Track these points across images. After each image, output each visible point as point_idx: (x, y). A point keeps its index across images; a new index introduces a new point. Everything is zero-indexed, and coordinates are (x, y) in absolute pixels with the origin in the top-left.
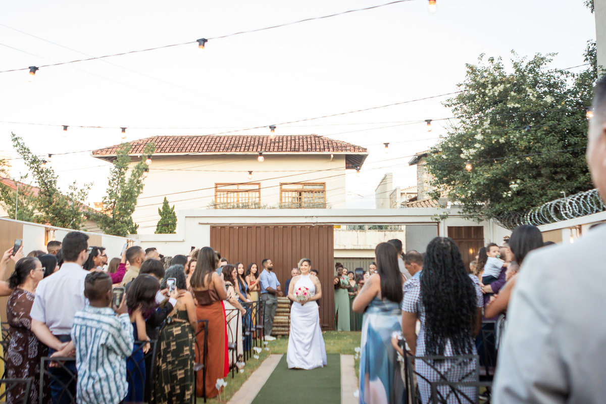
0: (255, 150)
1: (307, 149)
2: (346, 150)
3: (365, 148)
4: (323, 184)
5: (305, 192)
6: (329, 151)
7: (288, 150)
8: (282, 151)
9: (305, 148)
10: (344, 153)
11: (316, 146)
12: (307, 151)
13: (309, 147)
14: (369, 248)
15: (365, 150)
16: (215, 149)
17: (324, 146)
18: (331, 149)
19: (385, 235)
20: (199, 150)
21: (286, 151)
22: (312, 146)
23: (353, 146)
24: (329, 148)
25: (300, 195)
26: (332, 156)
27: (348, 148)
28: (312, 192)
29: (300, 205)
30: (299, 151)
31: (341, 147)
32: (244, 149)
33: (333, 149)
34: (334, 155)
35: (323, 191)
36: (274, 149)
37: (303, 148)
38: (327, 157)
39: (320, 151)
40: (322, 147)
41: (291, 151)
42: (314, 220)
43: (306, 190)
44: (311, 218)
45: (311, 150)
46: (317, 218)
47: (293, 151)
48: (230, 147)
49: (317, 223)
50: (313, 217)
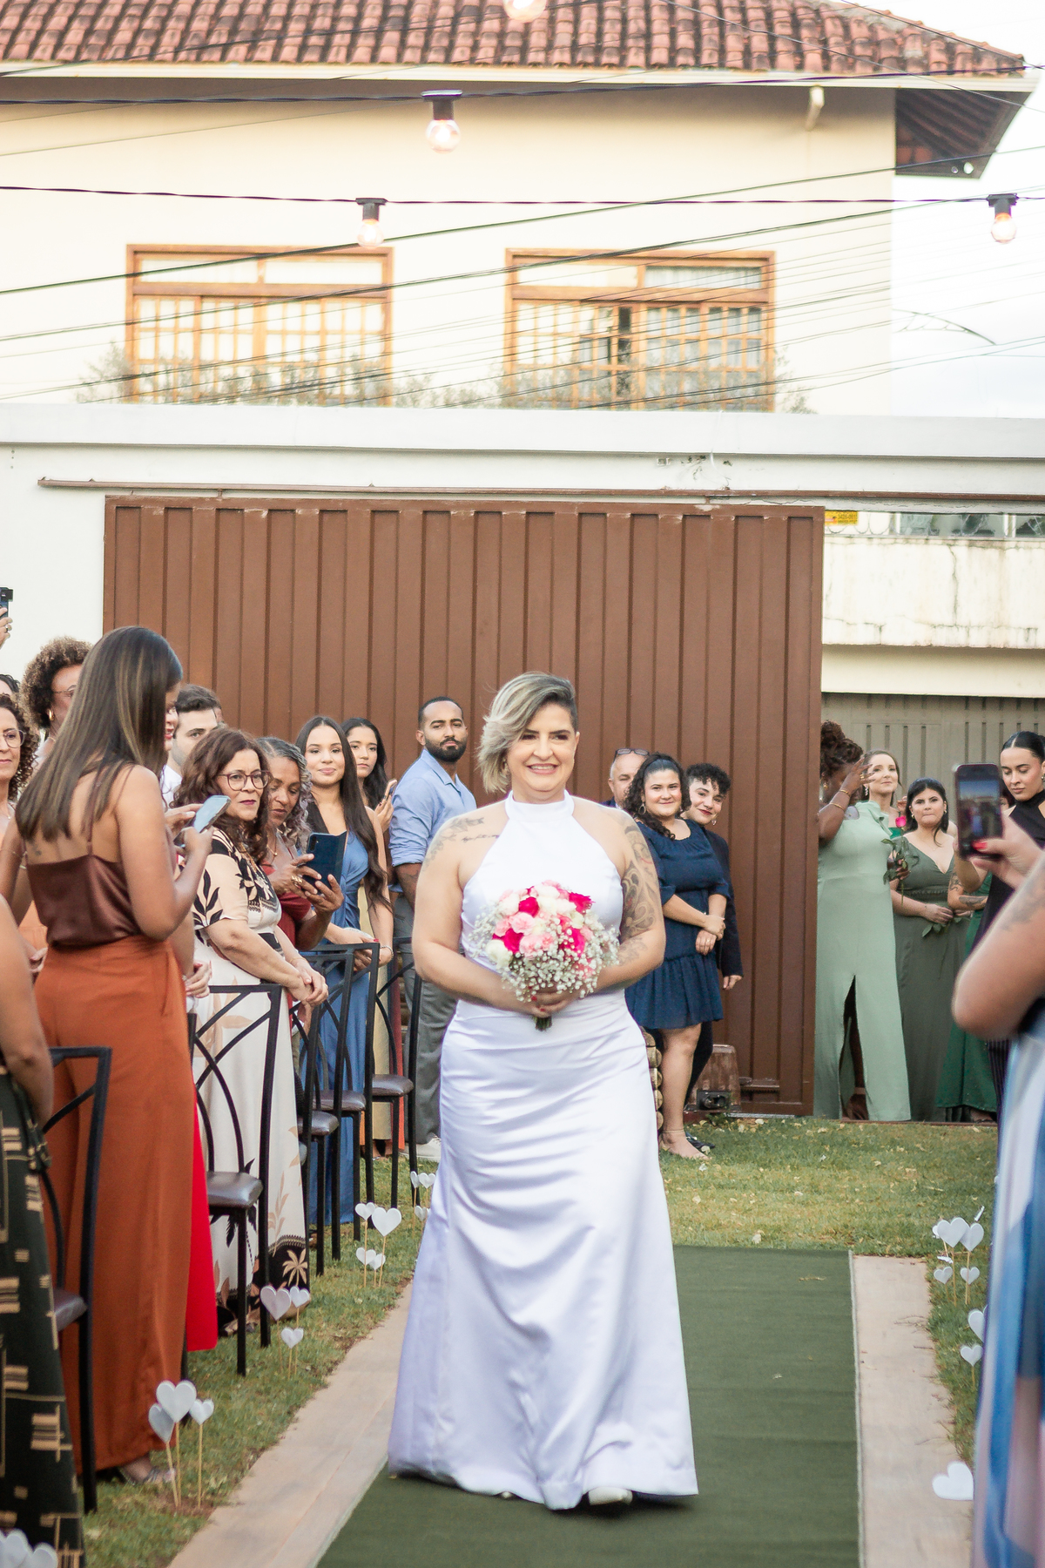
0: (362, 52)
1: (673, 50)
2: (902, 64)
3: (1012, 49)
4: (762, 263)
5: (654, 305)
6: (800, 67)
7: (557, 56)
8: (523, 62)
9: (660, 55)
10: (890, 80)
11: (722, 36)
12: (671, 64)
13: (684, 40)
14: (1017, 642)
15: (1013, 65)
16: (131, 46)
17: (772, 39)
18: (813, 58)
20: (33, 46)
21: (547, 64)
22: (698, 37)
23: (941, 36)
24: (799, 53)
25: (625, 321)
26: (817, 97)
27: (913, 50)
28: (694, 305)
29: (624, 384)
30: (621, 64)
31: (873, 42)
32: (303, 48)
33: (826, 56)
34: (828, 91)
35: (760, 305)
36: (475, 48)
37: (648, 49)
38: (787, 103)
39: (747, 66)
40: (759, 43)
41: (574, 64)
42: (712, 478)
43: (658, 296)
44: (694, 465)
45: (691, 61)
46: (727, 466)
47: (585, 65)
48: (220, 34)
49: (727, 494)
50: (703, 457)
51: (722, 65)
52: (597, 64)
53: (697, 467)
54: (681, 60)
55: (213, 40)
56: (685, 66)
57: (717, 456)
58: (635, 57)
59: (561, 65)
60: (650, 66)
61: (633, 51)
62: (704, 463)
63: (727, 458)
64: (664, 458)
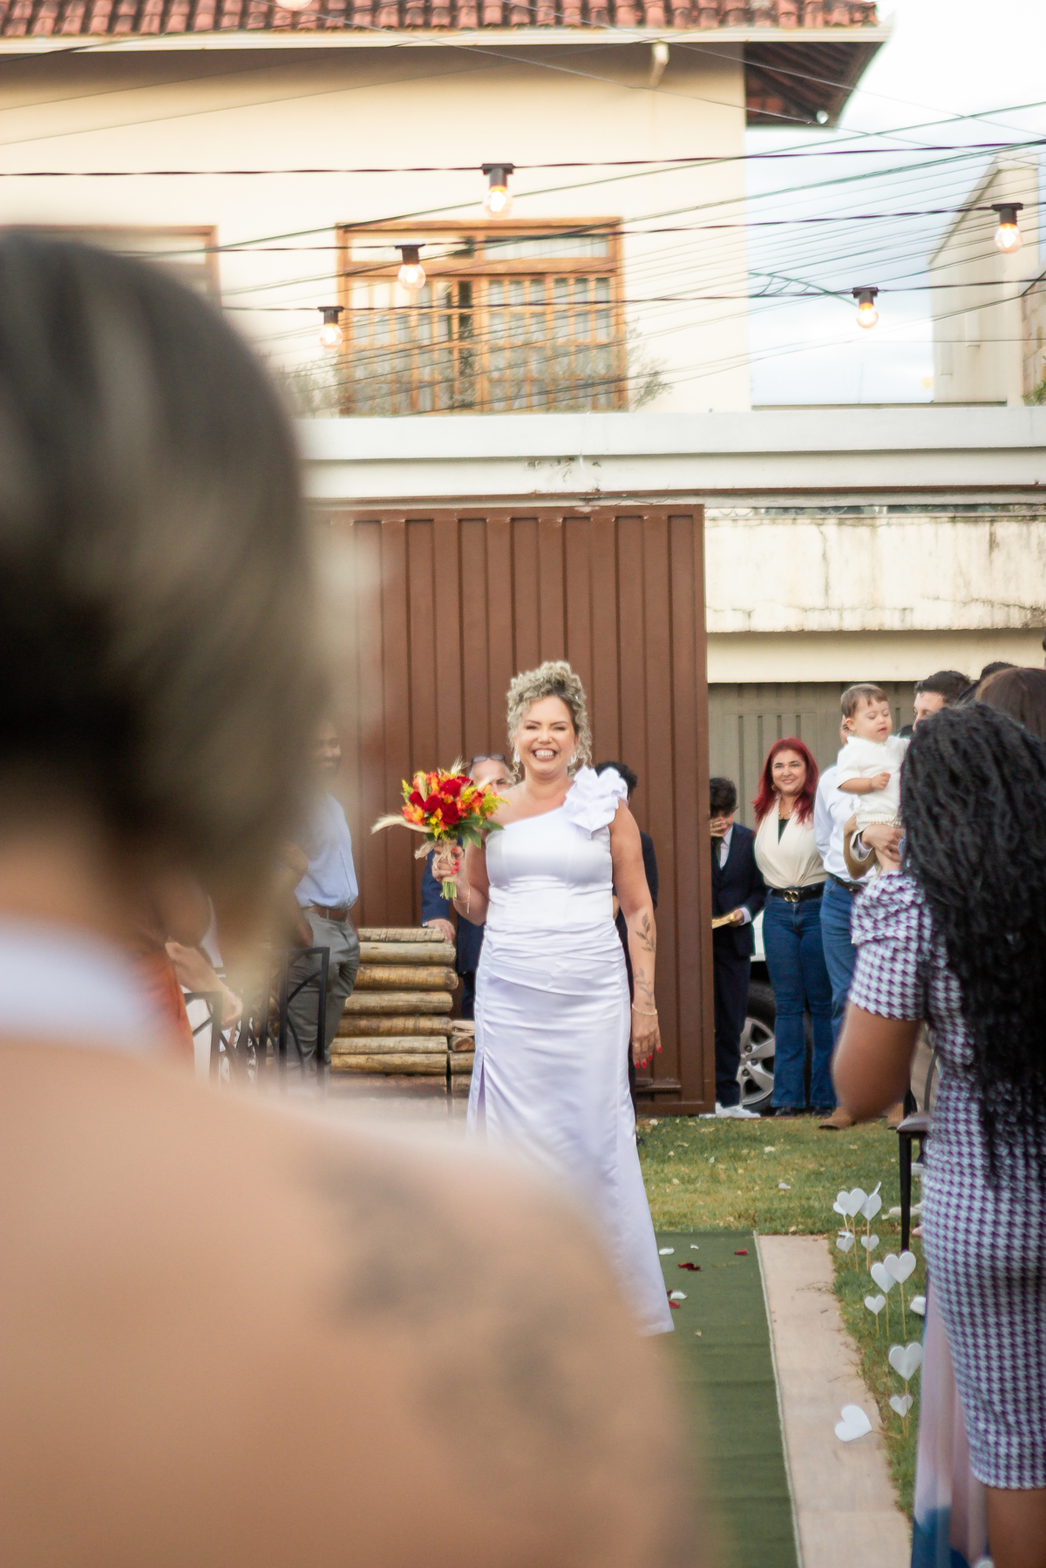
0: (176, 21)
1: (507, 8)
2: (750, 15)
4: (611, 230)
5: (496, 278)
6: (641, 22)
7: (384, 19)
8: (348, 26)
9: (492, 14)
10: (737, 33)
12: (505, 23)
14: (893, 622)
15: (867, 13)
18: (655, 12)
19: (993, 543)
21: (373, 27)
24: (640, 6)
25: (465, 295)
26: (661, 54)
28: (538, 277)
29: (467, 364)
30: (453, 25)
32: (113, 18)
33: (668, 10)
34: (673, 48)
35: (608, 273)
37: (480, 8)
38: (630, 60)
39: (585, 25)
41: (402, 26)
42: (581, 480)
43: (500, 269)
44: (563, 467)
45: (526, 19)
46: (596, 468)
47: (414, 27)
48: (24, 5)
49: (597, 495)
50: (571, 459)
51: (559, 22)
52: (427, 25)
53: (566, 469)
54: (515, 18)
55: (17, 12)
56: (520, 25)
57: (586, 457)
58: (467, 18)
59: (389, 27)
60: (482, 25)
61: (464, 11)
62: (573, 465)
63: (596, 459)
64: (533, 461)
